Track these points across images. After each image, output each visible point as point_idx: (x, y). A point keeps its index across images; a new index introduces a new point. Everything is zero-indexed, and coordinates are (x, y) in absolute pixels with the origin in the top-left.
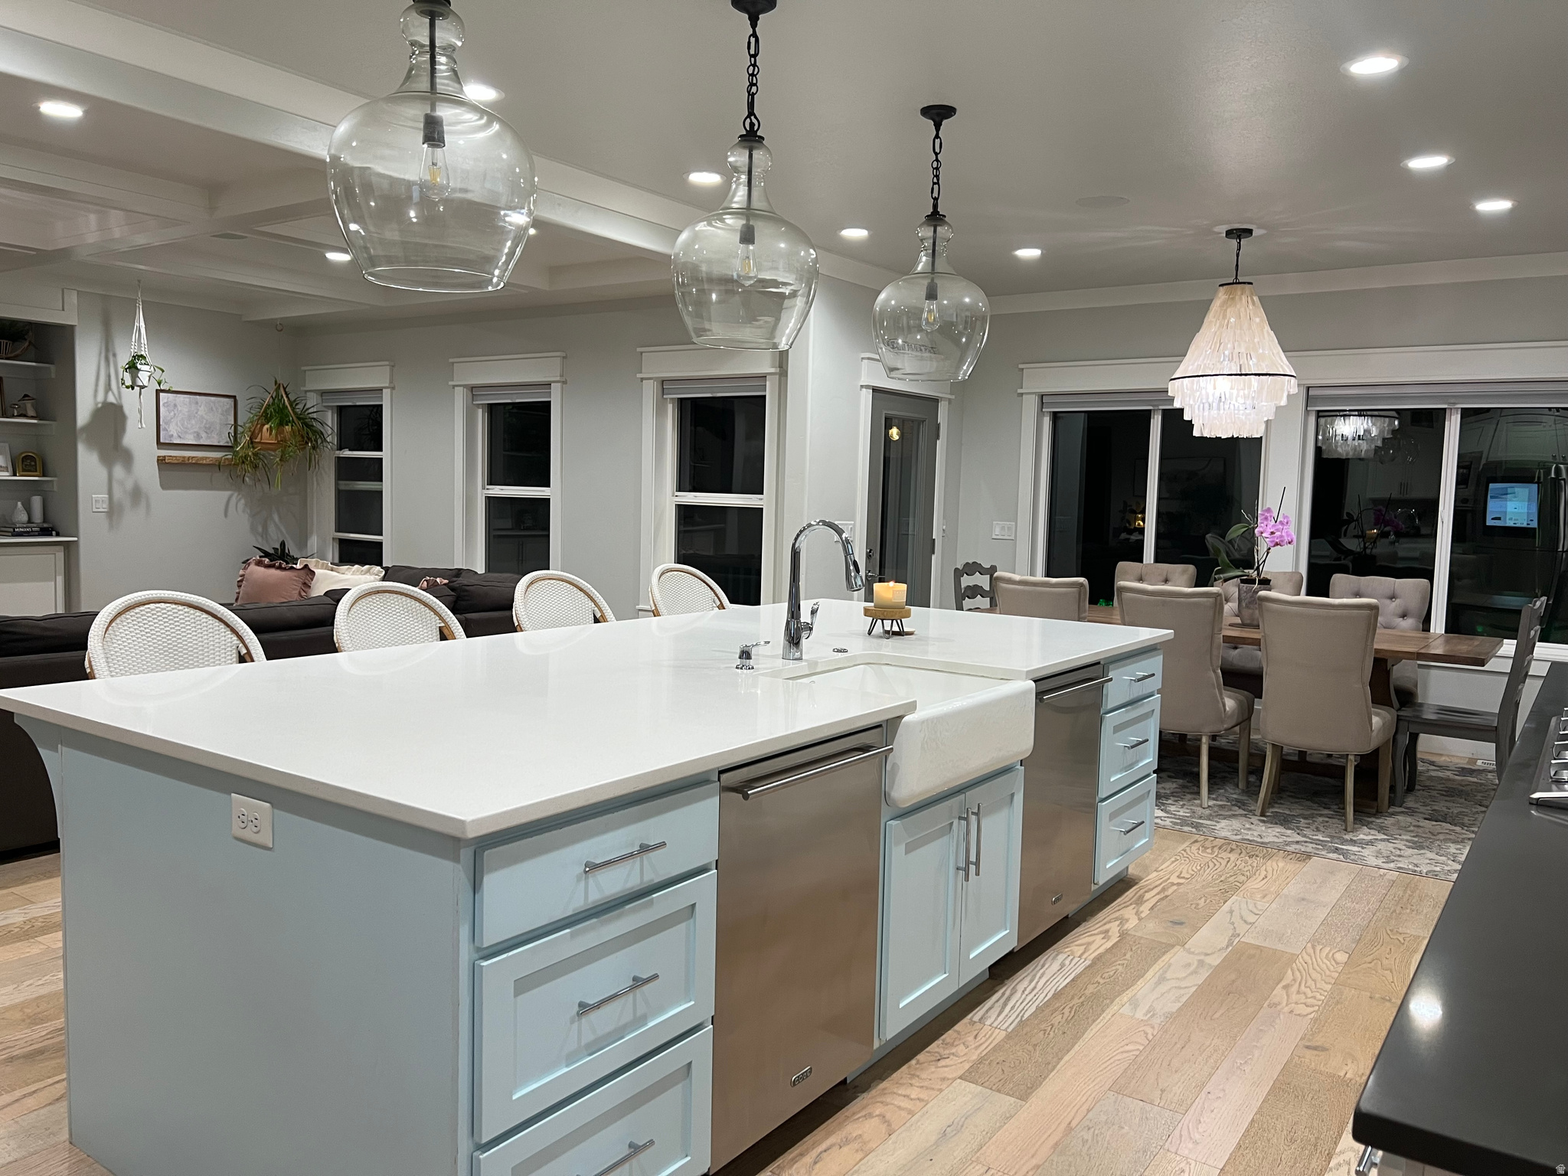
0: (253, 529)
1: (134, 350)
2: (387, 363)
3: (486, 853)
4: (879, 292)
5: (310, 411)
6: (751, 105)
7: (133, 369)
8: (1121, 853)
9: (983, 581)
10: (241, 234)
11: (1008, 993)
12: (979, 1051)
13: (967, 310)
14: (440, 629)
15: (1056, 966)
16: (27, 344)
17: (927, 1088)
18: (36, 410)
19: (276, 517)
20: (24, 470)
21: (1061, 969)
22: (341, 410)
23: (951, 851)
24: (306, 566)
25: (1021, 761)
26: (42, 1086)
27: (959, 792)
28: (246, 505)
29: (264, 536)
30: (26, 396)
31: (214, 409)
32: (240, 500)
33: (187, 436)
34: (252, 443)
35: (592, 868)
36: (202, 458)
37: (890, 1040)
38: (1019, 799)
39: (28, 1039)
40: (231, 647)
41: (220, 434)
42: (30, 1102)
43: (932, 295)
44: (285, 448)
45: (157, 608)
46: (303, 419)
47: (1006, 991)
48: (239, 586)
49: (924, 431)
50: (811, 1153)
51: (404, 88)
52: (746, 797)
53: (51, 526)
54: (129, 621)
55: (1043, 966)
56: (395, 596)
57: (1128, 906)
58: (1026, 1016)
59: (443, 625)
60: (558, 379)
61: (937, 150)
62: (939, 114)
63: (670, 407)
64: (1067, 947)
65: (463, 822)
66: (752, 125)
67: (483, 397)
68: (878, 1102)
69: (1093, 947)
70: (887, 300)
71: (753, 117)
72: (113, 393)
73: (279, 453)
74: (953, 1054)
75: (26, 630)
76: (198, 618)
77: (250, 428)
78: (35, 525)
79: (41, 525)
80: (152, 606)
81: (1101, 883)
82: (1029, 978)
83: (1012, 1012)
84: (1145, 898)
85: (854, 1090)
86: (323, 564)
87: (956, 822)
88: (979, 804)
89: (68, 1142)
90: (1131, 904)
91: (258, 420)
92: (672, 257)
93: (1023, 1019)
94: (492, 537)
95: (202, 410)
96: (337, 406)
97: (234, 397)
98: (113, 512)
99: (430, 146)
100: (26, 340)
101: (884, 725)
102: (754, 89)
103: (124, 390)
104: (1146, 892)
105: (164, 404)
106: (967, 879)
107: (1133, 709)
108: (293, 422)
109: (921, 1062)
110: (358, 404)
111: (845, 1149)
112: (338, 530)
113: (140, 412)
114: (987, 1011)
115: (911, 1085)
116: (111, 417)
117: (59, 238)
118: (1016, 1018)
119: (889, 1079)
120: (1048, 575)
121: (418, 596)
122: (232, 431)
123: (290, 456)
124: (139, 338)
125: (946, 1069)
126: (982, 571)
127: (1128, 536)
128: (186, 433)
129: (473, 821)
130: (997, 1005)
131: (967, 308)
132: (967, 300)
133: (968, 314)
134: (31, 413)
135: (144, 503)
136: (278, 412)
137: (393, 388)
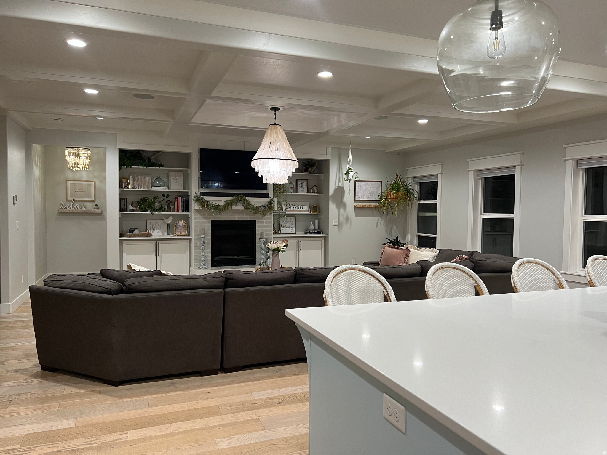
0: (386, 232)
1: (348, 167)
2: (440, 164)
5: (409, 185)
7: (347, 174)
10: (387, 116)
14: (476, 287)
16: (315, 167)
18: (317, 189)
19: (395, 227)
20: (313, 211)
22: (421, 184)
24: (407, 248)
28: (384, 222)
29: (390, 234)
30: (315, 185)
31: (374, 186)
32: (382, 220)
33: (365, 197)
34: (387, 199)
36: (370, 205)
40: (381, 291)
41: (376, 196)
44: (399, 200)
45: (351, 272)
46: (406, 188)
48: (382, 255)
53: (320, 230)
54: (341, 278)
56: (453, 269)
59: (476, 285)
60: (519, 164)
63: (581, 173)
67: (483, 175)
72: (341, 183)
73: (397, 202)
75: (308, 274)
77: (386, 193)
78: (316, 230)
79: (318, 230)
80: (349, 271)
86: (414, 247)
91: (390, 190)
94: (484, 235)
95: (370, 187)
96: (419, 183)
97: (381, 182)
98: (340, 225)
100: (315, 166)
103: (344, 181)
105: (357, 186)
108: (402, 190)
110: (427, 181)
112: (418, 232)
113: (349, 189)
116: (340, 191)
117: (325, 128)
121: (464, 270)
122: (380, 195)
123: (401, 203)
124: (350, 162)
134: (316, 191)
135: (349, 222)
136: (397, 187)
137: (442, 174)
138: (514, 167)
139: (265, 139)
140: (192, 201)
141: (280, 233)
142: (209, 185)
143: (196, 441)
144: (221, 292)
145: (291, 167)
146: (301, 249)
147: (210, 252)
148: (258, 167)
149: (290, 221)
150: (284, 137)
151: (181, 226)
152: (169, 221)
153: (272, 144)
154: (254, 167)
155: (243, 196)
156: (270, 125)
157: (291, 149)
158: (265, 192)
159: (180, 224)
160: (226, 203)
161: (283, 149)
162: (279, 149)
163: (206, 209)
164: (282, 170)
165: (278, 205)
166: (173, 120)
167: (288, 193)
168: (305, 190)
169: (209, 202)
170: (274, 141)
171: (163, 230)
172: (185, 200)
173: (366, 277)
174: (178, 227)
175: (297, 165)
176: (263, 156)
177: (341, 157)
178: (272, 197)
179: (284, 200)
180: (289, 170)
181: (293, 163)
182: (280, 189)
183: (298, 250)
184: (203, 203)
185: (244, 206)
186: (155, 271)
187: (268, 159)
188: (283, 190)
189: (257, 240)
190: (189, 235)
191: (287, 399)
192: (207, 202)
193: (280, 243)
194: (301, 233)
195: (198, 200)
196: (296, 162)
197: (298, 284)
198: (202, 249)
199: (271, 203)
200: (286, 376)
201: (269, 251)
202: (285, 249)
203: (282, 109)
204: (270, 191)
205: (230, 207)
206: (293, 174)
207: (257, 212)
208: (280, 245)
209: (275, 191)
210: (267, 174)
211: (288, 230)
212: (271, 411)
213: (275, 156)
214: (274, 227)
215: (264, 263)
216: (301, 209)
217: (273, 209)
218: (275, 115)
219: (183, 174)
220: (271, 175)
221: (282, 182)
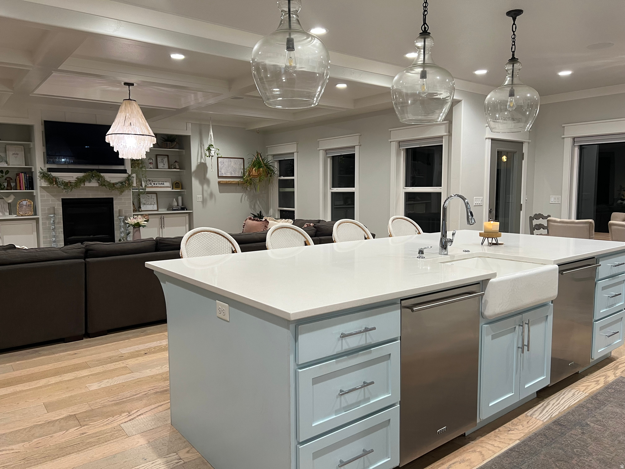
0: (250, 207)
1: (209, 143)
2: (295, 143)
3: (299, 326)
4: (487, 96)
5: (269, 162)
6: (425, 20)
7: (209, 150)
8: (607, 345)
9: (544, 222)
10: (241, 97)
11: (545, 405)
12: (529, 429)
13: (529, 100)
14: (305, 242)
15: (570, 394)
16: (176, 143)
17: (503, 442)
18: (179, 165)
19: (258, 202)
20: (176, 188)
21: (573, 396)
22: (280, 161)
23: (515, 339)
24: (266, 220)
25: (552, 301)
26: (165, 403)
27: (519, 314)
28: (248, 198)
29: (255, 209)
30: (176, 161)
31: (236, 163)
32: (246, 196)
33: (228, 174)
34: (249, 175)
35: (343, 336)
36: (233, 181)
37: (485, 419)
38: (550, 318)
39: (162, 386)
40: (230, 248)
41: (238, 172)
42: (160, 409)
43: (512, 94)
44: (260, 177)
45: (204, 233)
46: (267, 165)
47: (544, 403)
48: (244, 227)
49: (516, 157)
50: (447, 464)
51: (279, 29)
52: (413, 311)
53: (184, 207)
54: (195, 238)
55: (564, 394)
56: (288, 229)
57: (610, 370)
58: (553, 416)
59: (306, 240)
60: (358, 144)
61: (514, 30)
62: (514, 14)
63: (402, 152)
64: (577, 387)
65: (289, 314)
66: (425, 28)
67: (331, 154)
68: (480, 446)
69: (590, 387)
70: (491, 98)
71: (425, 25)
72: (203, 159)
73: (258, 178)
74: (516, 429)
75: (169, 242)
76: (218, 237)
77: (248, 170)
78: (179, 207)
79: (181, 207)
80: (203, 233)
81: (595, 359)
82: (556, 399)
83: (547, 413)
84: (619, 367)
85: (468, 440)
86: (273, 219)
87: (517, 327)
88: (529, 320)
89: (170, 424)
90: (612, 369)
91: (251, 166)
92: (391, 88)
93: (552, 417)
94: (333, 208)
95: (232, 164)
96: (279, 160)
97: (243, 158)
98: (204, 201)
99: (288, 51)
100: (175, 141)
101: (481, 283)
102: (426, 13)
103: (206, 157)
104: (620, 364)
105: (220, 162)
106: (523, 352)
107: (613, 279)
108: (263, 167)
109: (500, 431)
110: (286, 159)
111: (462, 464)
112: (280, 207)
113: (212, 165)
114: (534, 412)
115: (495, 440)
116: (203, 167)
117: (183, 104)
118: (548, 416)
119: (485, 436)
120: (578, 219)
121: (297, 229)
122: (243, 171)
123: (262, 180)
124: (211, 139)
125: (512, 435)
126: (544, 218)
127: (622, 202)
128: (227, 172)
129: (293, 314)
130: (540, 409)
131: (529, 99)
132: (528, 95)
133: (529, 101)
134: (178, 167)
135: (213, 199)
136: (258, 164)
137: (298, 152)
138: (354, 147)
139: (119, 114)
140: (38, 177)
141: (140, 210)
142: (55, 161)
143: (67, 388)
144: (83, 262)
145: (148, 143)
146: (164, 227)
147: (62, 232)
148: (113, 142)
149: (151, 198)
150: (140, 112)
151: (25, 205)
152: (10, 200)
153: (127, 119)
154: (108, 142)
155: (97, 172)
156: (124, 100)
157: (147, 124)
158: (121, 168)
159: (24, 203)
160: (78, 180)
161: (139, 125)
162: (135, 124)
163: (55, 186)
164: (139, 145)
165: (136, 181)
166: (11, 90)
167: (147, 169)
168: (166, 166)
169: (58, 178)
170: (130, 117)
171: (3, 210)
172: (29, 177)
173: (217, 237)
174: (21, 206)
175: (154, 141)
176: (118, 131)
177: (202, 134)
178: (130, 173)
179: (144, 176)
180: (146, 146)
181: (150, 138)
182: (138, 165)
183: (161, 227)
184: (51, 180)
185: (98, 182)
186: (8, 246)
187: (124, 134)
188: (142, 166)
189: (115, 218)
190: (35, 214)
191: (152, 350)
192: (56, 178)
193: (140, 219)
194: (163, 210)
195: (44, 176)
196: (154, 138)
197: (159, 252)
198: (52, 229)
199: (129, 179)
200: (151, 334)
201: (129, 226)
202: (146, 223)
203: (137, 85)
204: (128, 167)
205: (83, 183)
206: (150, 149)
207: (113, 188)
208: (140, 220)
209: (133, 167)
210: (123, 149)
211: (149, 207)
212: (137, 360)
213: (131, 131)
214: (133, 204)
215: (125, 238)
216: (163, 185)
217: (131, 185)
218: (130, 91)
219: (24, 148)
220: (127, 150)
221: (140, 157)
